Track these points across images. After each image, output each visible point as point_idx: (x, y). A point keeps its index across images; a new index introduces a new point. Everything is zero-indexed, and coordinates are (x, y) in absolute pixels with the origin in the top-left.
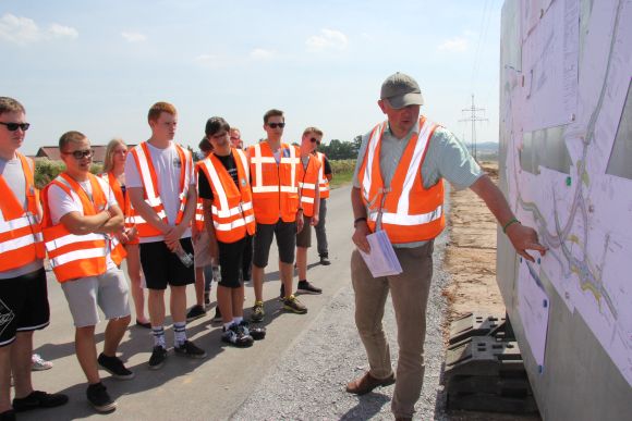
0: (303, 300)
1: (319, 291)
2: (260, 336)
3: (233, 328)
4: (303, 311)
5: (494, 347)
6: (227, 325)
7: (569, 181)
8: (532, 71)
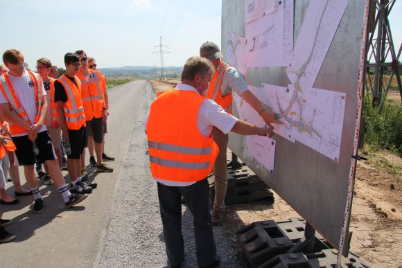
0: (108, 164)
1: (113, 159)
2: (95, 186)
3: (78, 184)
4: (111, 171)
5: (230, 173)
6: (74, 183)
7: (288, 90)
8: (254, 39)
